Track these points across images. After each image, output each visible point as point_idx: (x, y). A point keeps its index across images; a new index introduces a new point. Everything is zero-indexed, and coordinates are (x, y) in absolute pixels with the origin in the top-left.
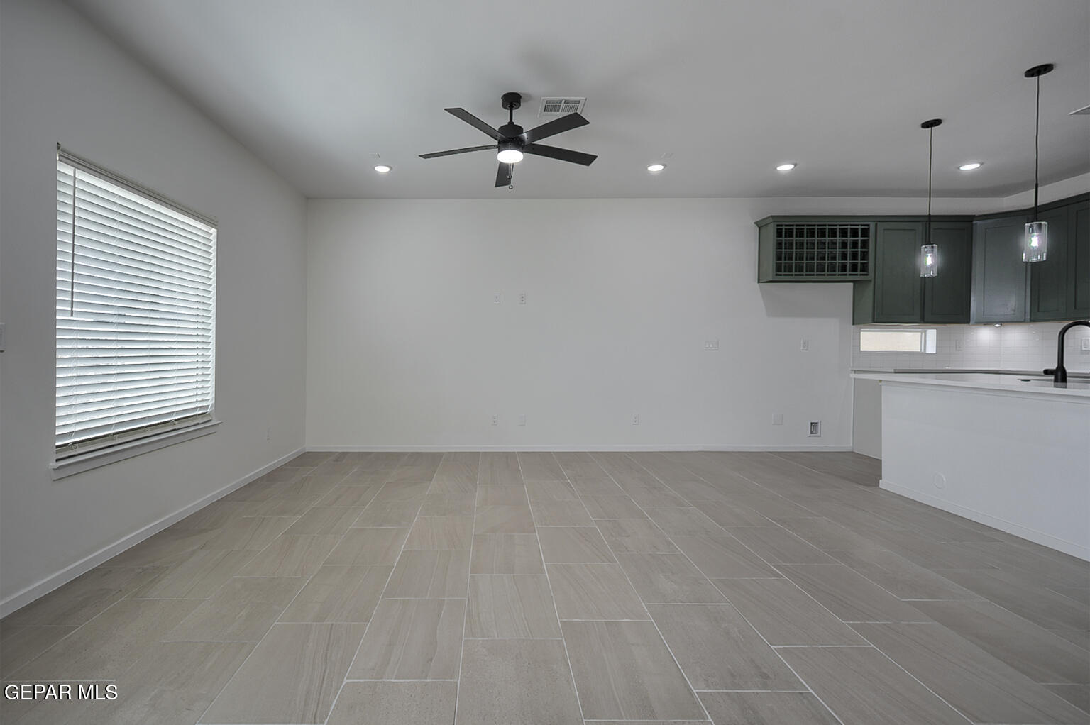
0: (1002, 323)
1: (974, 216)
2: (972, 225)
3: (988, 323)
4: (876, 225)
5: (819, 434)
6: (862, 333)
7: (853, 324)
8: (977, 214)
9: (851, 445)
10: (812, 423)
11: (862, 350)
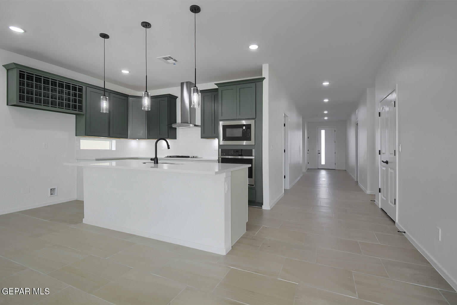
0: (139, 139)
1: (128, 95)
2: (128, 99)
3: (134, 138)
4: (86, 88)
5: (56, 194)
6: (81, 140)
7: (76, 136)
8: (129, 95)
9: (76, 197)
10: (51, 189)
11: (81, 149)
